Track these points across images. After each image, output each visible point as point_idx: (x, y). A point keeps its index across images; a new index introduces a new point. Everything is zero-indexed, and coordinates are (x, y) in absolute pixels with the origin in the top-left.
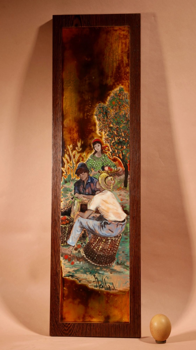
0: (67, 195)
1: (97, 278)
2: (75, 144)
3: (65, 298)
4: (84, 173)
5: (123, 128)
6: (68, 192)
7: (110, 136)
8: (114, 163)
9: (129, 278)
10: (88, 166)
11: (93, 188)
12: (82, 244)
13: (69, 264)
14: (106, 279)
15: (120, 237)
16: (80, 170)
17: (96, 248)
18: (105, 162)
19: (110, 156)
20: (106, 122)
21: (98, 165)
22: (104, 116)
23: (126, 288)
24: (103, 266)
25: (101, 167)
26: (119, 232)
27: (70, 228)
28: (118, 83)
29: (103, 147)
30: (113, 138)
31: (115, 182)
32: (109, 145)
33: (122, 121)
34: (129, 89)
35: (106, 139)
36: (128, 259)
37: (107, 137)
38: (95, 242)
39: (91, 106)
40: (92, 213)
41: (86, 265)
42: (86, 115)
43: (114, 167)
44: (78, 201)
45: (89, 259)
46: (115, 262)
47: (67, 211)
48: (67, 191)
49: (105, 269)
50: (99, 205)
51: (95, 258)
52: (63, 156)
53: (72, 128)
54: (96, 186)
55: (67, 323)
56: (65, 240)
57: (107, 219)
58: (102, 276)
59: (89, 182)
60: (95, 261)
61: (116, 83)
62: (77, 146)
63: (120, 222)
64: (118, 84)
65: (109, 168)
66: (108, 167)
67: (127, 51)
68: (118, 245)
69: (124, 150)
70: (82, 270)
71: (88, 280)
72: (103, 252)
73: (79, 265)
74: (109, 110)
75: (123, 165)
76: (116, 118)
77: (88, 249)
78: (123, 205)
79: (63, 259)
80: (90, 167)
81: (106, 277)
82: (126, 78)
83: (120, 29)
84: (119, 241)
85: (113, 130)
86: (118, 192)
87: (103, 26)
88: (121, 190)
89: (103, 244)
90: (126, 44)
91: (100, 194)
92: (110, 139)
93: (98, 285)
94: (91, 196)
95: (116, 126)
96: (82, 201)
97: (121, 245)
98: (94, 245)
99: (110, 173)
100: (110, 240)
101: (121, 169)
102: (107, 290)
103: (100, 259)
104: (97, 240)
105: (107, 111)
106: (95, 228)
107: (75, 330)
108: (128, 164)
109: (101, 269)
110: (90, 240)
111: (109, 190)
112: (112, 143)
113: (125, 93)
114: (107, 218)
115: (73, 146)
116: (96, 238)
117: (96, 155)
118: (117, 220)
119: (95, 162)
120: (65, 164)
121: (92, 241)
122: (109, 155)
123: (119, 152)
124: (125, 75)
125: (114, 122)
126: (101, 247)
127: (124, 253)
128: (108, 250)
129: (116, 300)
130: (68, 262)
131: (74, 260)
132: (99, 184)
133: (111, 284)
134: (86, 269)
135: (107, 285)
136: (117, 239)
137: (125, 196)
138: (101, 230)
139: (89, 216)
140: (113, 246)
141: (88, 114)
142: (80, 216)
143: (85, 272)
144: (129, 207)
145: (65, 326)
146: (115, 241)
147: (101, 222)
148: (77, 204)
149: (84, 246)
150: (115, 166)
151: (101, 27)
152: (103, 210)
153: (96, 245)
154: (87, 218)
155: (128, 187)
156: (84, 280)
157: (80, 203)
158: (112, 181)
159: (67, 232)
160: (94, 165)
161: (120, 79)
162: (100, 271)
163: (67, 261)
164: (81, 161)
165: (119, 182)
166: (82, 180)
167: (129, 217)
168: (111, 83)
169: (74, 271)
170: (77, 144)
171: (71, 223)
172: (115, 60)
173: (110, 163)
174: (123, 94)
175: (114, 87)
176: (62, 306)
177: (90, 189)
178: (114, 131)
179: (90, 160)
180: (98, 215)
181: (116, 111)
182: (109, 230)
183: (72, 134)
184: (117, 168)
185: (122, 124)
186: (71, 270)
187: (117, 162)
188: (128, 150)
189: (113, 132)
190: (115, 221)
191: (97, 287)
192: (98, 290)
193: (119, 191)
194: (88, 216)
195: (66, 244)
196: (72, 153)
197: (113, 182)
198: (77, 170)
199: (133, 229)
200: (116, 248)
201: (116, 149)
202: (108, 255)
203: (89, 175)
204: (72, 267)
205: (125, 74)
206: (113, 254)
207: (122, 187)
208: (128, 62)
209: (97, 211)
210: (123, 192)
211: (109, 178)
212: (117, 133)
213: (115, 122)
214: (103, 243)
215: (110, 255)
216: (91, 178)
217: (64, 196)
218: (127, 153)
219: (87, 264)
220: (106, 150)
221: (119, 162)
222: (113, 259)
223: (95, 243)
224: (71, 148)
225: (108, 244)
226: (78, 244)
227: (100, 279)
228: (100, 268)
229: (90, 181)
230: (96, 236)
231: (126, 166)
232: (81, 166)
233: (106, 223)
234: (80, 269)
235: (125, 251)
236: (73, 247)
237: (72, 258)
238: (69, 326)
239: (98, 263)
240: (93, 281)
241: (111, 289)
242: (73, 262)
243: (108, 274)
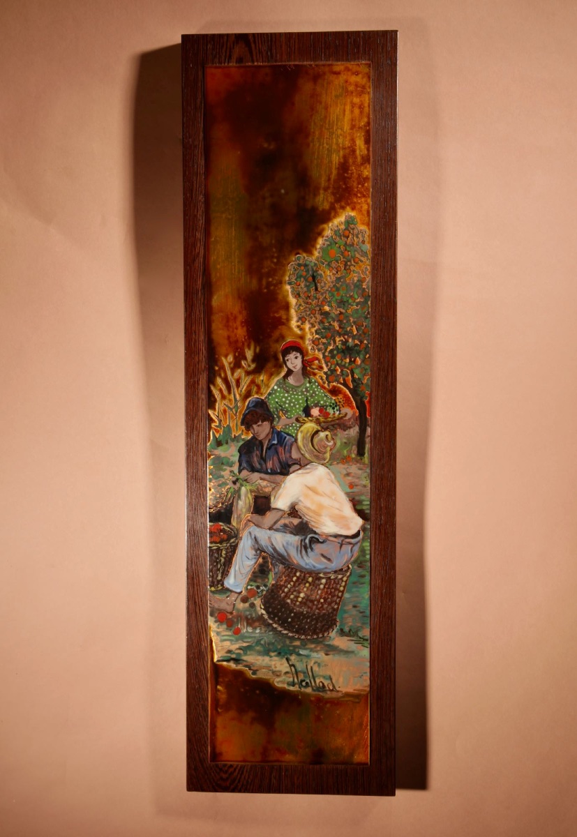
0: (223, 473)
1: (293, 665)
2: (239, 354)
3: (219, 710)
4: (262, 422)
5: (356, 316)
6: (225, 467)
7: (324, 335)
9: (368, 664)
10: (272, 406)
11: (283, 457)
12: (258, 587)
13: (230, 633)
14: (316, 668)
15: (347, 571)
17: (292, 597)
18: (311, 396)
20: (313, 301)
21: (294, 403)
22: (309, 286)
23: (361, 688)
24: (309, 637)
25: (302, 409)
26: (345, 561)
28: (343, 204)
29: (306, 360)
30: (330, 339)
31: (335, 444)
33: (352, 297)
34: (369, 219)
35: (313, 342)
36: (368, 623)
37: (317, 336)
38: (289, 583)
39: (278, 261)
40: (282, 517)
41: (269, 637)
42: (264, 282)
43: (333, 408)
44: (248, 488)
45: (275, 623)
46: (335, 630)
47: (223, 511)
48: (223, 464)
49: (313, 646)
50: (298, 498)
51: (290, 620)
52: (211, 381)
53: (232, 314)
54: (290, 452)
55: (225, 765)
56: (219, 578)
57: (317, 531)
58: (305, 660)
59: (274, 444)
60: (289, 627)
61: (337, 206)
62: (245, 359)
63: (347, 537)
64: (343, 208)
65: (321, 411)
66: (318, 408)
67: (365, 126)
68: (344, 590)
69: (356, 368)
70: (258, 648)
71: (274, 669)
72: (309, 607)
73: (253, 635)
74: (320, 272)
75: (354, 405)
76: (338, 289)
77: (272, 601)
78: (353, 499)
79: (216, 622)
80: (277, 409)
81: (314, 663)
82: (361, 193)
83: (347, 69)
84: (346, 582)
85: (330, 320)
86: (342, 468)
87: (305, 63)
88: (351, 464)
89: (308, 588)
90: (361, 107)
91: (300, 471)
92: (324, 341)
93: (296, 680)
94: (278, 478)
95: (338, 309)
96: (257, 489)
97: (349, 591)
98: (286, 590)
99: (324, 422)
100: (323, 578)
101: (350, 412)
102: (317, 693)
103: (302, 623)
104: (294, 579)
105: (315, 274)
106: (289, 551)
107: (245, 778)
108: (366, 401)
109: (304, 646)
110: (278, 579)
111: (322, 462)
112: (328, 350)
113: (361, 228)
114: (317, 528)
115: (235, 358)
116: (291, 575)
117: (291, 380)
118: (340, 533)
119: (288, 396)
120: (215, 401)
121: (281, 581)
122: (322, 379)
123: (344, 373)
124: (360, 186)
125: (334, 299)
126: (302, 595)
127: (358, 609)
128: (319, 601)
129: (339, 715)
130: (227, 629)
131: (241, 625)
132: (299, 449)
133: (327, 679)
134: (269, 644)
135: (318, 681)
136: (340, 577)
137: (359, 478)
138: (302, 557)
139: (275, 523)
140: (331, 592)
141: (270, 279)
142: (254, 523)
143: (267, 652)
144: (368, 503)
145: (221, 770)
146: (336, 581)
147: (303, 537)
148: (246, 495)
149: (264, 593)
150: (336, 406)
151: (301, 63)
152: (308, 509)
153: (292, 590)
154: (270, 529)
155: (366, 455)
156: (264, 670)
157: (253, 494)
158: (329, 442)
159: (223, 560)
160: (285, 403)
161: (347, 195)
162: (301, 649)
163: (225, 626)
164: (253, 393)
165: (345, 443)
166: (257, 439)
167: (369, 527)
168: (326, 206)
169: (240, 649)
170: (245, 353)
171: (232, 540)
172: (334, 147)
173: (323, 400)
174: (356, 231)
175: (333, 214)
176: (214, 727)
177: (277, 459)
178: (334, 321)
179: (276, 391)
180: (296, 521)
181: (337, 272)
182: (323, 555)
183: (231, 330)
184: (340, 411)
185: (352, 306)
186: (234, 647)
187: (340, 397)
188: (367, 367)
189: (330, 325)
190: (336, 536)
191: (293, 684)
192: (297, 691)
193: (346, 466)
194: (272, 522)
195: (220, 588)
196: (233, 374)
197: (331, 443)
198: (245, 416)
199: (377, 553)
200: (338, 597)
201: (337, 364)
202: (319, 614)
203: (273, 428)
204: (237, 640)
205: (359, 184)
206: (330, 611)
207: (353, 456)
208: (366, 152)
209: (293, 511)
210: (354, 466)
211: (322, 435)
212: (340, 327)
213: (336, 300)
214: (307, 585)
215: (324, 614)
216: (279, 433)
217: (216, 477)
218: (364, 375)
219: (271, 633)
220: (314, 367)
221: (346, 396)
222: (332, 623)
223: (289, 586)
224: (230, 363)
225: (319, 589)
226: (249, 587)
227: (300, 666)
228: (301, 643)
229: (275, 442)
230: (292, 569)
231: (361, 407)
232: (253, 406)
233: (314, 541)
234: (253, 645)
235: (359, 605)
236: (236, 595)
237: (235, 620)
238: (231, 770)
239: (297, 632)
240: (284, 671)
241: (327, 689)
242: (238, 628)
243: (319, 656)
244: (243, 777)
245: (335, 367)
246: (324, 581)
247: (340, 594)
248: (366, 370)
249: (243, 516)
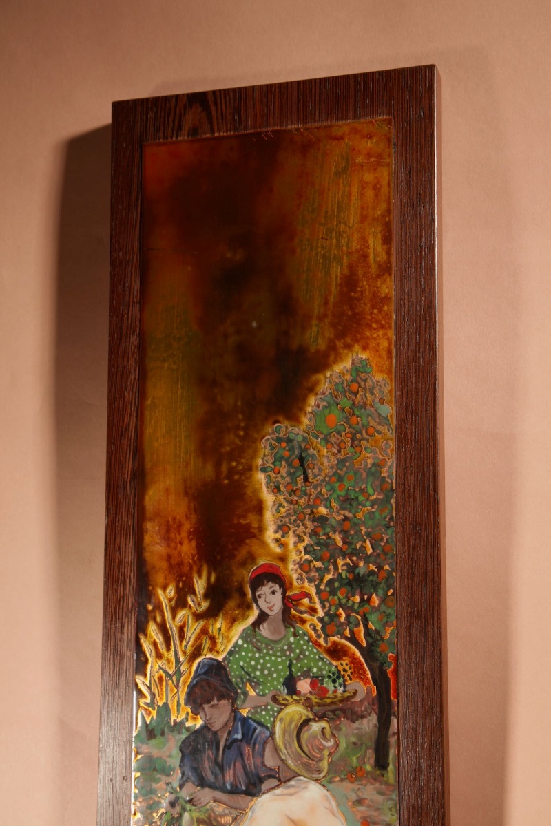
0: (155, 786)
2: (184, 583)
4: (219, 700)
5: (370, 523)
6: (158, 776)
7: (319, 554)
8: (335, 663)
10: (234, 673)
11: (251, 763)
16: (202, 687)
18: (298, 659)
19: (319, 636)
20: (300, 498)
21: (269, 669)
22: (294, 473)
25: (282, 680)
28: (349, 340)
29: (289, 597)
30: (329, 562)
31: (337, 745)
32: (313, 591)
33: (363, 491)
34: (391, 364)
35: (301, 566)
37: (307, 557)
39: (246, 434)
42: (224, 468)
43: (334, 681)
44: (195, 814)
48: (155, 769)
52: (141, 629)
53: (174, 519)
54: (263, 756)
59: (236, 740)
61: (339, 344)
62: (194, 593)
64: (349, 347)
65: (313, 685)
66: (309, 680)
67: (383, 216)
69: (372, 613)
74: (311, 451)
75: (369, 676)
76: (340, 479)
80: (242, 679)
82: (377, 322)
83: (355, 131)
85: (328, 530)
86: (349, 789)
87: (290, 127)
88: (364, 782)
90: (376, 187)
91: (278, 791)
92: (319, 564)
95: (342, 512)
96: (209, 818)
99: (319, 705)
101: (362, 689)
105: (304, 455)
108: (389, 670)
111: (316, 776)
112: (325, 580)
113: (377, 379)
115: (178, 590)
117: (265, 630)
119: (260, 658)
120: (146, 661)
122: (315, 629)
123: (352, 619)
124: (375, 311)
125: (335, 496)
132: (276, 749)
137: (377, 809)
141: (234, 464)
150: (338, 677)
151: (283, 128)
155: (391, 767)
158: (327, 740)
160: (255, 669)
161: (355, 326)
164: (205, 652)
165: (355, 744)
166: (209, 730)
168: (322, 345)
170: (193, 584)
172: (334, 251)
173: (317, 666)
174: (369, 383)
175: (332, 357)
177: (242, 770)
178: (334, 533)
179: (241, 647)
181: (339, 452)
183: (173, 545)
184: (345, 686)
185: (365, 506)
187: (346, 661)
188: (390, 611)
189: (329, 538)
193: (356, 786)
196: (174, 618)
197: (330, 744)
198: (192, 688)
201: (340, 605)
203: (235, 711)
205: (373, 307)
207: (368, 768)
208: (385, 257)
210: (370, 787)
211: (316, 727)
212: (345, 542)
213: (339, 496)
216: (244, 721)
217: (144, 791)
218: (386, 624)
220: (302, 609)
221: (354, 660)
224: (170, 600)
229: (239, 736)
231: (381, 680)
232: (205, 673)
245: (337, 610)
248: (388, 616)
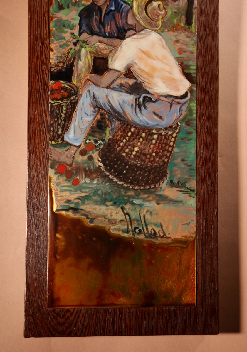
0: (64, 35)
1: (128, 214)
3: (58, 257)
6: (66, 30)
9: (195, 213)
11: (120, 23)
12: (96, 141)
13: (69, 184)
14: (148, 217)
15: (176, 128)
17: (127, 150)
23: (188, 235)
24: (142, 188)
26: (175, 119)
27: (71, 108)
31: (166, 13)
36: (194, 176)
38: (125, 138)
40: (118, 77)
41: (106, 187)
44: (88, 49)
45: (112, 174)
46: (166, 182)
47: (64, 70)
48: (64, 26)
49: (145, 196)
50: (133, 61)
51: (125, 172)
54: (127, 19)
55: (62, 310)
56: (60, 132)
57: (150, 91)
58: (138, 209)
59: (112, 10)
60: (125, 179)
63: (176, 97)
68: (173, 145)
70: (95, 198)
71: (110, 218)
72: (142, 160)
73: (91, 186)
77: (109, 154)
78: (182, 63)
79: (55, 173)
81: (147, 212)
84: (175, 138)
86: (172, 35)
88: (180, 32)
89: (141, 143)
91: (135, 36)
93: (130, 227)
94: (116, 41)
96: (96, 51)
97: (178, 147)
98: (122, 144)
100: (155, 134)
102: (149, 239)
103: (136, 174)
104: (129, 134)
106: (124, 109)
107: (81, 323)
109: (137, 195)
110: (115, 134)
111: (155, 29)
114: (150, 88)
116: (127, 131)
118: (170, 94)
121: (117, 136)
126: (136, 149)
127: (186, 162)
128: (151, 155)
129: (168, 260)
130: (66, 180)
131: (79, 176)
132: (134, 15)
133: (158, 226)
134: (105, 194)
135: (150, 228)
136: (170, 133)
137: (186, 45)
138: (136, 114)
139: (112, 82)
140: (162, 147)
142: (93, 83)
143: (103, 202)
144: (195, 68)
145: (58, 315)
146: (167, 136)
147: (137, 96)
148: (86, 56)
149: (102, 146)
152: (142, 70)
153: (127, 145)
154: (108, 88)
155: (193, 24)
156: (100, 219)
157: (92, 55)
158: (161, 11)
159: (63, 116)
162: (135, 198)
163: (64, 178)
165: (175, 12)
166: (96, 5)
167: (195, 89)
169: (78, 198)
171: (72, 98)
176: (52, 273)
177: (114, 24)
180: (131, 82)
182: (155, 113)
186: (73, 197)
190: (167, 96)
191: (128, 231)
192: (131, 238)
193: (175, 34)
194: (110, 82)
195: (60, 142)
197: (163, 12)
199: (202, 112)
200: (168, 151)
202: (151, 166)
204: (76, 190)
206: (161, 164)
207: (182, 25)
209: (129, 73)
210: (183, 34)
211: (155, 4)
214: (141, 140)
215: (156, 167)
216: (116, 2)
217: (57, 38)
219: (107, 184)
222: (162, 175)
223: (124, 140)
225: (152, 144)
226: (88, 141)
227: (134, 215)
228: (135, 193)
229: (113, 8)
230: (128, 125)
233: (148, 100)
234: (91, 195)
235: (186, 159)
236: (76, 148)
237: (74, 172)
238: (68, 314)
239: (131, 183)
240: (120, 219)
241: (158, 235)
242: (77, 179)
243: (152, 205)
244: (79, 321)
246: (156, 137)
247: (170, 149)
249: (82, 75)
